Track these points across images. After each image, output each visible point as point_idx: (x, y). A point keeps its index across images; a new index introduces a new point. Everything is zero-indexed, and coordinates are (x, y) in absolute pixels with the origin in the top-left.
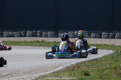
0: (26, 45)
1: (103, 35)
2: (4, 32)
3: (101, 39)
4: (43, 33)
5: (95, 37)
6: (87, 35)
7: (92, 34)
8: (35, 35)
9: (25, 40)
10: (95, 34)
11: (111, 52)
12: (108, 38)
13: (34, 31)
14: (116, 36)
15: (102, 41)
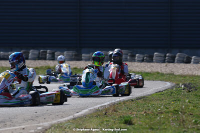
1: (155, 57)
3: (152, 64)
4: (56, 53)
5: (143, 61)
6: (128, 57)
7: (137, 55)
8: (43, 56)
10: (142, 56)
11: (168, 84)
12: (164, 62)
14: (176, 58)
15: (153, 66)
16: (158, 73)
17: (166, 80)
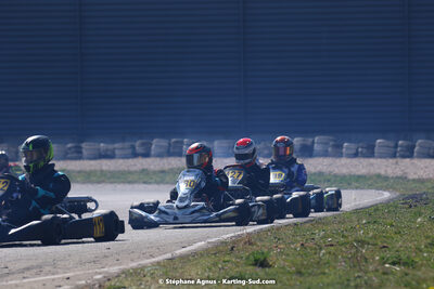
0: (145, 183)
1: (377, 147)
2: (83, 145)
3: (372, 160)
5: (356, 155)
6: (330, 149)
7: (346, 144)
8: (176, 150)
9: (145, 167)
10: (353, 146)
12: (393, 156)
13: (173, 140)
14: (416, 149)
15: (372, 165)
16: (379, 176)
17: (386, 189)
